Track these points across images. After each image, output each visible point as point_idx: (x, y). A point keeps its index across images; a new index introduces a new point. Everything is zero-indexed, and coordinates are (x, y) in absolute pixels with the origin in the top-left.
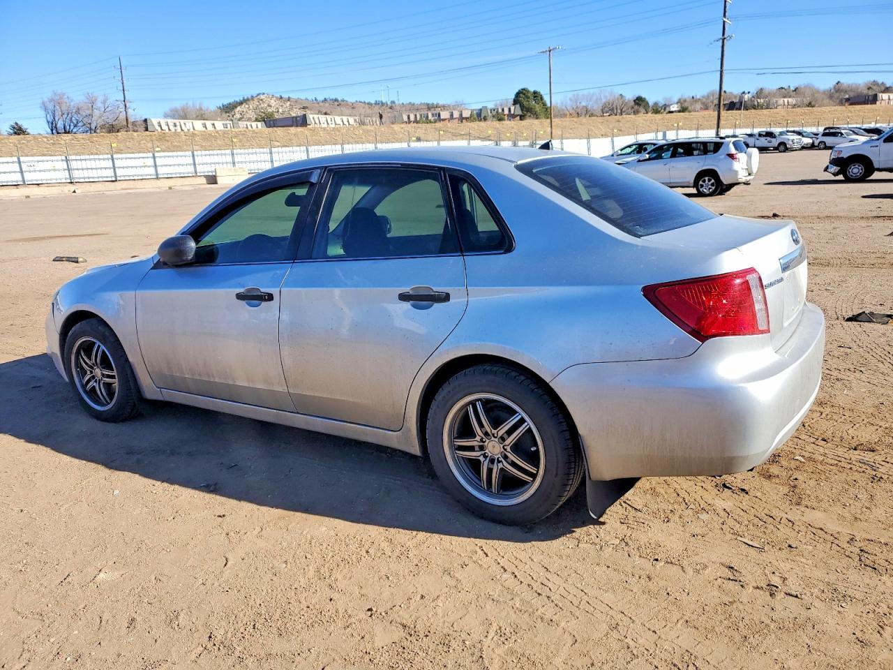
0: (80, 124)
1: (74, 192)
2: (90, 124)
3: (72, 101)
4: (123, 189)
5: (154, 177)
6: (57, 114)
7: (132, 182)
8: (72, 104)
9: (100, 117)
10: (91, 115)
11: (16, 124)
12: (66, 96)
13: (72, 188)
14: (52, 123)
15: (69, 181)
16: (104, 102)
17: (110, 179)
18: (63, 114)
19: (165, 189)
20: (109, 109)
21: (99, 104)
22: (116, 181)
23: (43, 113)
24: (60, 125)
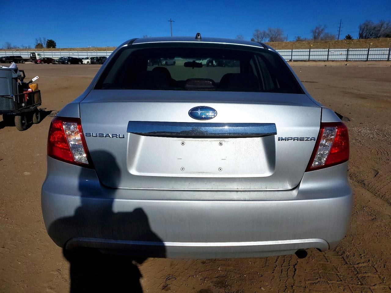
0: (373, 35)
1: (346, 65)
2: (377, 34)
3: (373, 24)
4: (369, 65)
5: (387, 60)
6: (364, 30)
7: (374, 62)
8: (373, 25)
9: (383, 31)
10: (379, 30)
11: (349, 35)
12: (371, 22)
13: (346, 63)
14: (361, 35)
15: (346, 60)
16: (388, 24)
17: (364, 60)
18: (367, 30)
19: (389, 66)
20: (390, 27)
21: (385, 25)
22: (367, 61)
23: (359, 30)
24: (364, 35)
